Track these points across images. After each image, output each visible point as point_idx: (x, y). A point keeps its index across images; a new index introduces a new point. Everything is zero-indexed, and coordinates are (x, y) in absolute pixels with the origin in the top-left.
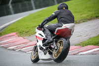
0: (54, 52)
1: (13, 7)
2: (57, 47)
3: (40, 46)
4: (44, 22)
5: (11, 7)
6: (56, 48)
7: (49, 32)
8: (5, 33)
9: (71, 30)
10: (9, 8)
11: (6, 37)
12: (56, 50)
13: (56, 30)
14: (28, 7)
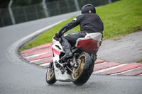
0: (74, 71)
1: (48, 6)
2: (78, 64)
3: (56, 62)
4: (62, 30)
5: (45, 7)
6: (76, 66)
7: (68, 44)
8: (37, 44)
9: (97, 41)
10: (42, 8)
11: (38, 49)
12: (76, 68)
13: (77, 41)
14: (69, 7)
